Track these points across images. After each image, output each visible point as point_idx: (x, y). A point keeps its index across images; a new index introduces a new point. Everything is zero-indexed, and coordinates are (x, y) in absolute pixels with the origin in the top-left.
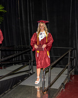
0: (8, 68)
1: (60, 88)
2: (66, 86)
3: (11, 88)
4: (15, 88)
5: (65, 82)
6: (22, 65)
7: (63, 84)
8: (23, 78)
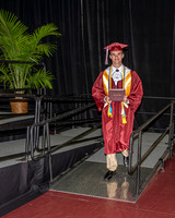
0: (64, 134)
1: (157, 166)
2: (166, 164)
3: (72, 167)
4: (78, 167)
5: (164, 156)
6: (88, 129)
7: (161, 159)
8: (91, 150)
